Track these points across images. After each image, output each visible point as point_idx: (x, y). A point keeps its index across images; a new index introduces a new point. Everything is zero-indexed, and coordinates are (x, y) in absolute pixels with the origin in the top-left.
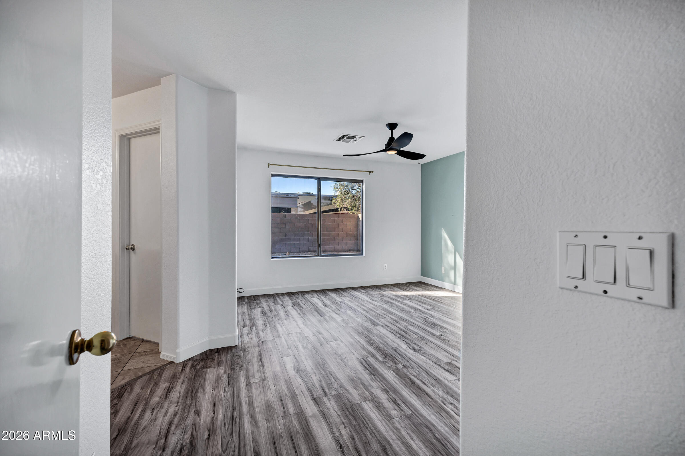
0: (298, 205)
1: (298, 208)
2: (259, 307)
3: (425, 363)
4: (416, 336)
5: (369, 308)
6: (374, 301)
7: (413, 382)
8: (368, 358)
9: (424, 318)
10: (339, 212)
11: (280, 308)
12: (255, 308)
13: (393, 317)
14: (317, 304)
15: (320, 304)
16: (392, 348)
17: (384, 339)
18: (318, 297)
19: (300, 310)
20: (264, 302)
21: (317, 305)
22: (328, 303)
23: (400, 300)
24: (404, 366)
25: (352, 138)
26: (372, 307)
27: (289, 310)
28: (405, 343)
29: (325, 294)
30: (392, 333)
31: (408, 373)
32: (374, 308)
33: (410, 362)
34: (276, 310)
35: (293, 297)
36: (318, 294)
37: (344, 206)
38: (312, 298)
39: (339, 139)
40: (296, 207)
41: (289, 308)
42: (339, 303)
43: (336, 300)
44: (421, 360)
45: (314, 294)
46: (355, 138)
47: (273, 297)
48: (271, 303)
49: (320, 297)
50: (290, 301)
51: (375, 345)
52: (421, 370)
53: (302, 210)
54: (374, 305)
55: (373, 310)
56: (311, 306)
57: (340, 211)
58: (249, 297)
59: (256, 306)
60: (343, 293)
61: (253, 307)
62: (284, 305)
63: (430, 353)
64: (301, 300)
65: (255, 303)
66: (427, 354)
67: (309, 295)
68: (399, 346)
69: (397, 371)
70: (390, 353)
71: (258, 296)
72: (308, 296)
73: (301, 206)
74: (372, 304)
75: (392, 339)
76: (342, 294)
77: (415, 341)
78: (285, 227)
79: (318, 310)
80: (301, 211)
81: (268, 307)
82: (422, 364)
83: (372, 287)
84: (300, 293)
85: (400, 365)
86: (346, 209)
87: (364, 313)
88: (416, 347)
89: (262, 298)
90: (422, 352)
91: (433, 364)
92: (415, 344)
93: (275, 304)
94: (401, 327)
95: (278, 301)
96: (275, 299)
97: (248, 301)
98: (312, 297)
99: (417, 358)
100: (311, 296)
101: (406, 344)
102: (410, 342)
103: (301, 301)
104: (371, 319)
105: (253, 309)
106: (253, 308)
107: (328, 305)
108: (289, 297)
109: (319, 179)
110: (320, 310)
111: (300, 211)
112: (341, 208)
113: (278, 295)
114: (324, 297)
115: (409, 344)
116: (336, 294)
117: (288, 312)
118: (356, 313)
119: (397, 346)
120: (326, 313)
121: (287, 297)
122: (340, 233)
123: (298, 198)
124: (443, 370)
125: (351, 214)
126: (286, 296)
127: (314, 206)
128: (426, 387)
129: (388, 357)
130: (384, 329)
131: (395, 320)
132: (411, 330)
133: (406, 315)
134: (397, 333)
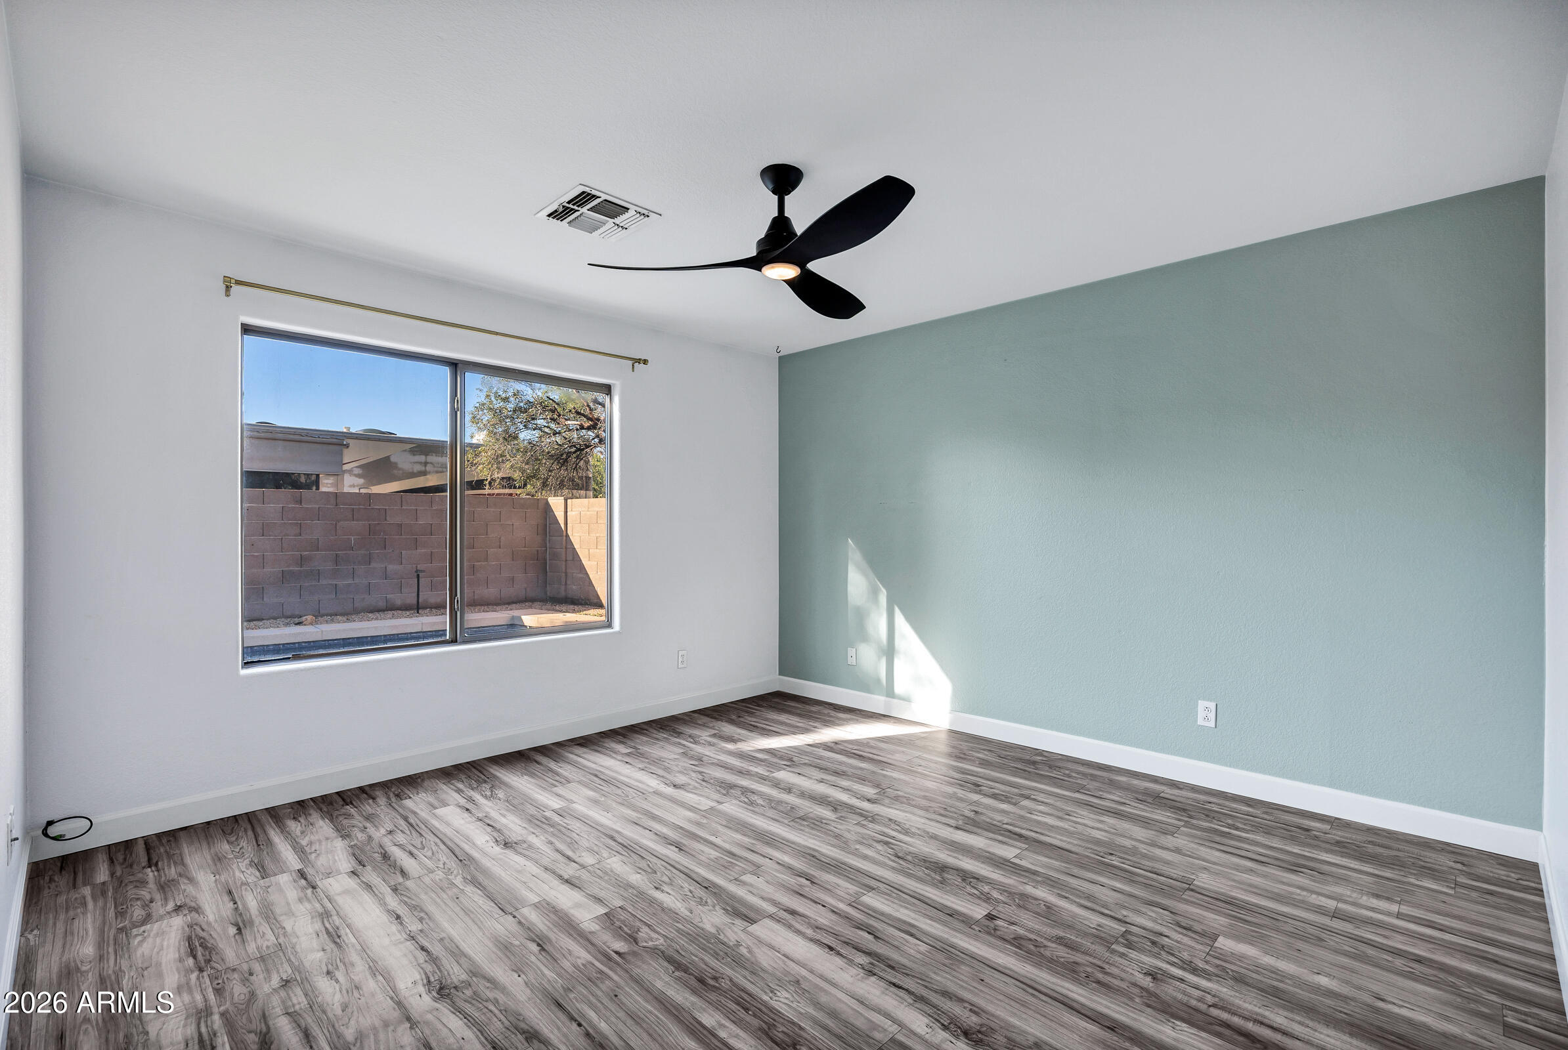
0: (345, 467)
1: (346, 476)
2: (170, 906)
5: (681, 828)
6: (682, 792)
9: (887, 843)
10: (487, 491)
11: (292, 894)
12: (147, 919)
13: (786, 859)
14: (468, 839)
15: (480, 841)
18: (463, 802)
19: (395, 890)
20: (201, 867)
21: (466, 847)
22: (513, 825)
23: (760, 770)
25: (612, 209)
26: (690, 821)
27: (340, 900)
29: (485, 782)
30: (831, 948)
32: (698, 824)
34: (267, 912)
35: (349, 816)
36: (461, 786)
37: (500, 475)
38: (435, 808)
39: (561, 209)
40: (338, 474)
41: (339, 885)
42: (557, 819)
43: (539, 807)
45: (444, 787)
46: (626, 215)
47: (253, 830)
48: (242, 871)
49: (471, 800)
50: (339, 844)
53: (361, 481)
54: (689, 810)
55: (701, 838)
56: (444, 856)
57: (487, 487)
58: (120, 853)
59: (158, 908)
60: (552, 765)
61: (138, 913)
62: (309, 871)
64: (390, 827)
65: (152, 885)
67: (422, 795)
71: (172, 836)
72: (417, 803)
73: (357, 471)
74: (683, 805)
76: (551, 770)
78: (300, 535)
79: (481, 878)
80: (357, 486)
81: (226, 898)
83: (645, 727)
84: (379, 793)
86: (509, 482)
87: (671, 853)
89: (192, 843)
93: (264, 873)
94: (842, 906)
95: (279, 853)
96: (261, 842)
97: (112, 874)
98: (436, 803)
100: (431, 799)
101: (919, 1006)
103: (390, 832)
104: (715, 885)
105: (135, 931)
106: (135, 925)
107: (514, 837)
108: (331, 821)
109: (455, 366)
110: (485, 872)
111: (351, 484)
112: (493, 480)
113: (275, 814)
114: (486, 797)
115: (924, 1000)
116: (532, 775)
117: (335, 918)
118: (643, 864)
120: (518, 885)
121: (321, 823)
122: (491, 551)
123: (347, 446)
125: (524, 496)
126: (315, 816)
127: (401, 472)
130: (791, 935)
131: (801, 874)
132: (883, 914)
133: (820, 839)
134: (847, 943)
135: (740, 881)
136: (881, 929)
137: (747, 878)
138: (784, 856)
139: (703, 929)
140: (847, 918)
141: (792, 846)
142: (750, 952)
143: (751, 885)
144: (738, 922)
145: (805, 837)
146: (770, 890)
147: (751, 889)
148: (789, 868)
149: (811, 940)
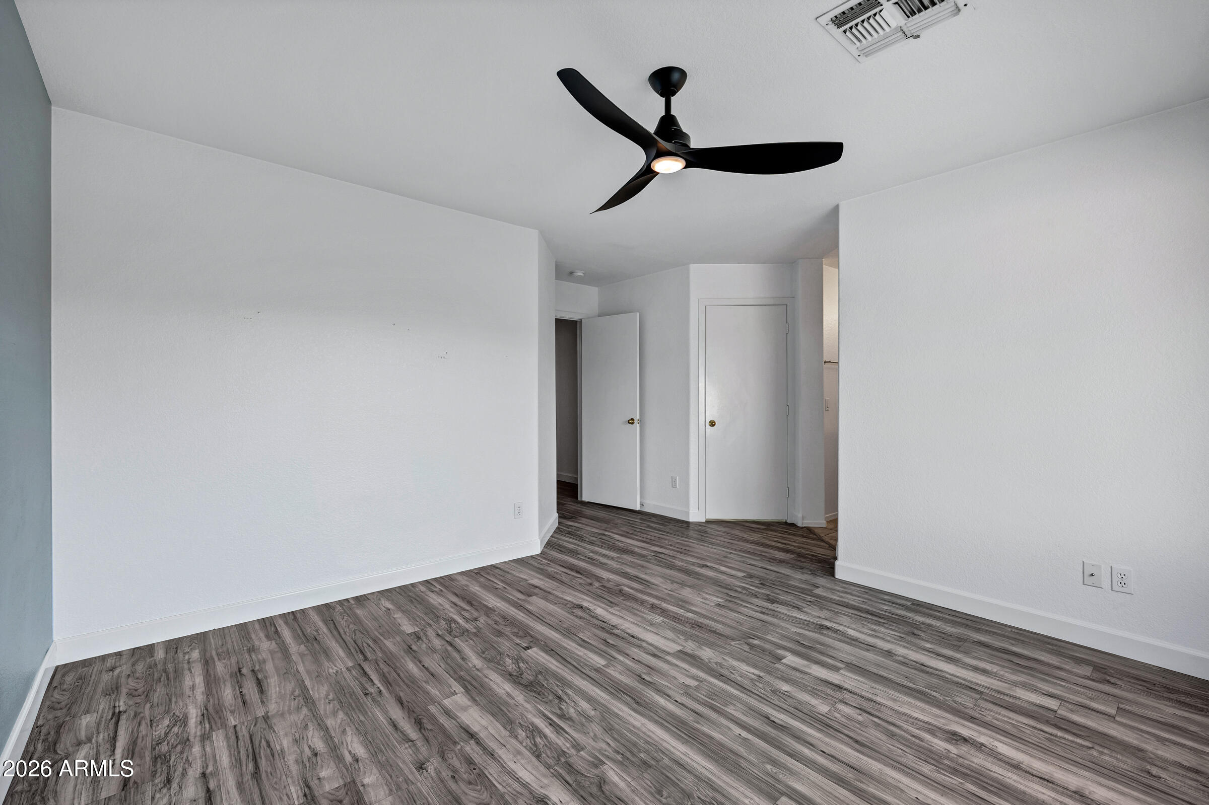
3: (564, 592)
4: (581, 635)
7: (578, 572)
8: (644, 587)
16: (618, 605)
17: (639, 619)
24: (591, 584)
28: (600, 618)
30: (633, 637)
31: (585, 579)
33: (585, 591)
44: (570, 594)
51: (649, 606)
52: (569, 584)
63: (557, 605)
66: (562, 604)
68: (607, 611)
69: (598, 579)
70: (618, 597)
75: (627, 623)
77: (583, 624)
82: (569, 590)
85: (597, 585)
88: (579, 612)
90: (569, 606)
91: (555, 592)
92: (581, 618)
94: (621, 658)
99: (575, 596)
101: (597, 615)
102: (591, 619)
115: (593, 617)
119: (612, 610)
124: (542, 587)
128: (564, 571)
129: (618, 592)
130: (656, 644)
131: (649, 684)
132: (595, 652)
133: (628, 726)
134: (623, 638)
135: (697, 680)
136: (600, 644)
137: (693, 683)
138: (664, 704)
139: (710, 648)
140: (620, 651)
141: (656, 718)
142: (678, 637)
143: (688, 676)
144: (690, 652)
145: (644, 730)
146: (673, 672)
147: (687, 673)
148: (659, 691)
149: (643, 641)
